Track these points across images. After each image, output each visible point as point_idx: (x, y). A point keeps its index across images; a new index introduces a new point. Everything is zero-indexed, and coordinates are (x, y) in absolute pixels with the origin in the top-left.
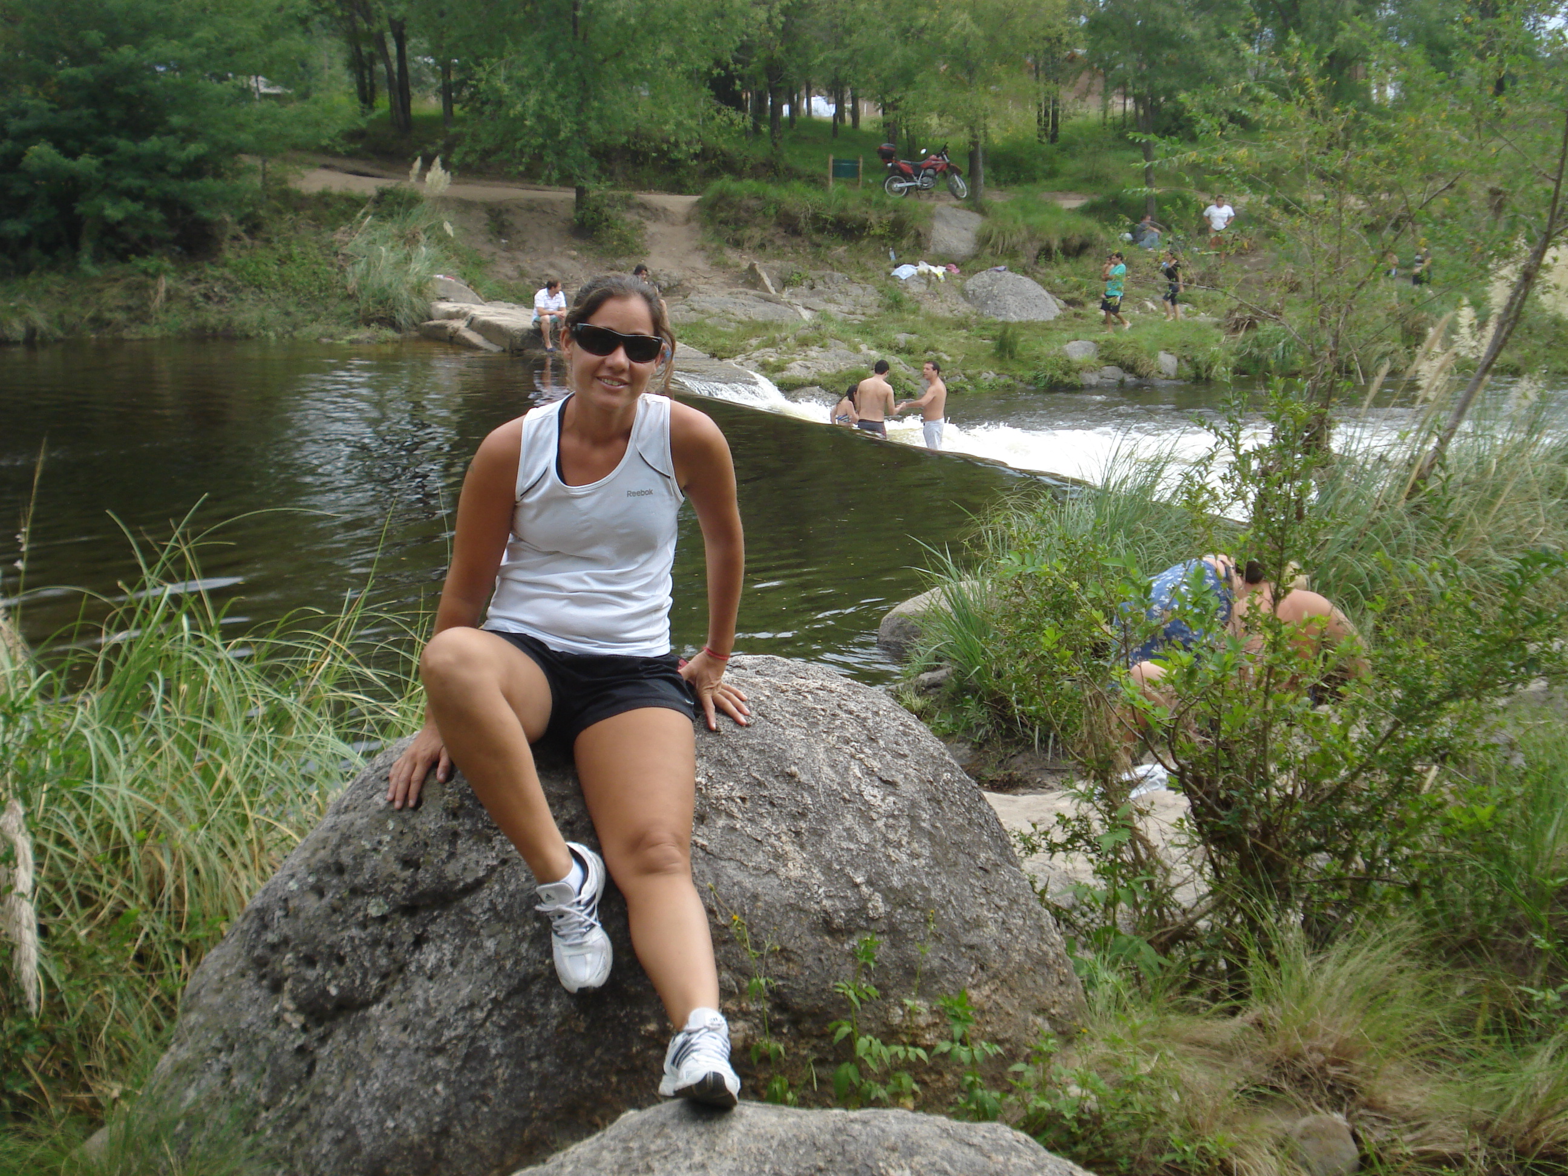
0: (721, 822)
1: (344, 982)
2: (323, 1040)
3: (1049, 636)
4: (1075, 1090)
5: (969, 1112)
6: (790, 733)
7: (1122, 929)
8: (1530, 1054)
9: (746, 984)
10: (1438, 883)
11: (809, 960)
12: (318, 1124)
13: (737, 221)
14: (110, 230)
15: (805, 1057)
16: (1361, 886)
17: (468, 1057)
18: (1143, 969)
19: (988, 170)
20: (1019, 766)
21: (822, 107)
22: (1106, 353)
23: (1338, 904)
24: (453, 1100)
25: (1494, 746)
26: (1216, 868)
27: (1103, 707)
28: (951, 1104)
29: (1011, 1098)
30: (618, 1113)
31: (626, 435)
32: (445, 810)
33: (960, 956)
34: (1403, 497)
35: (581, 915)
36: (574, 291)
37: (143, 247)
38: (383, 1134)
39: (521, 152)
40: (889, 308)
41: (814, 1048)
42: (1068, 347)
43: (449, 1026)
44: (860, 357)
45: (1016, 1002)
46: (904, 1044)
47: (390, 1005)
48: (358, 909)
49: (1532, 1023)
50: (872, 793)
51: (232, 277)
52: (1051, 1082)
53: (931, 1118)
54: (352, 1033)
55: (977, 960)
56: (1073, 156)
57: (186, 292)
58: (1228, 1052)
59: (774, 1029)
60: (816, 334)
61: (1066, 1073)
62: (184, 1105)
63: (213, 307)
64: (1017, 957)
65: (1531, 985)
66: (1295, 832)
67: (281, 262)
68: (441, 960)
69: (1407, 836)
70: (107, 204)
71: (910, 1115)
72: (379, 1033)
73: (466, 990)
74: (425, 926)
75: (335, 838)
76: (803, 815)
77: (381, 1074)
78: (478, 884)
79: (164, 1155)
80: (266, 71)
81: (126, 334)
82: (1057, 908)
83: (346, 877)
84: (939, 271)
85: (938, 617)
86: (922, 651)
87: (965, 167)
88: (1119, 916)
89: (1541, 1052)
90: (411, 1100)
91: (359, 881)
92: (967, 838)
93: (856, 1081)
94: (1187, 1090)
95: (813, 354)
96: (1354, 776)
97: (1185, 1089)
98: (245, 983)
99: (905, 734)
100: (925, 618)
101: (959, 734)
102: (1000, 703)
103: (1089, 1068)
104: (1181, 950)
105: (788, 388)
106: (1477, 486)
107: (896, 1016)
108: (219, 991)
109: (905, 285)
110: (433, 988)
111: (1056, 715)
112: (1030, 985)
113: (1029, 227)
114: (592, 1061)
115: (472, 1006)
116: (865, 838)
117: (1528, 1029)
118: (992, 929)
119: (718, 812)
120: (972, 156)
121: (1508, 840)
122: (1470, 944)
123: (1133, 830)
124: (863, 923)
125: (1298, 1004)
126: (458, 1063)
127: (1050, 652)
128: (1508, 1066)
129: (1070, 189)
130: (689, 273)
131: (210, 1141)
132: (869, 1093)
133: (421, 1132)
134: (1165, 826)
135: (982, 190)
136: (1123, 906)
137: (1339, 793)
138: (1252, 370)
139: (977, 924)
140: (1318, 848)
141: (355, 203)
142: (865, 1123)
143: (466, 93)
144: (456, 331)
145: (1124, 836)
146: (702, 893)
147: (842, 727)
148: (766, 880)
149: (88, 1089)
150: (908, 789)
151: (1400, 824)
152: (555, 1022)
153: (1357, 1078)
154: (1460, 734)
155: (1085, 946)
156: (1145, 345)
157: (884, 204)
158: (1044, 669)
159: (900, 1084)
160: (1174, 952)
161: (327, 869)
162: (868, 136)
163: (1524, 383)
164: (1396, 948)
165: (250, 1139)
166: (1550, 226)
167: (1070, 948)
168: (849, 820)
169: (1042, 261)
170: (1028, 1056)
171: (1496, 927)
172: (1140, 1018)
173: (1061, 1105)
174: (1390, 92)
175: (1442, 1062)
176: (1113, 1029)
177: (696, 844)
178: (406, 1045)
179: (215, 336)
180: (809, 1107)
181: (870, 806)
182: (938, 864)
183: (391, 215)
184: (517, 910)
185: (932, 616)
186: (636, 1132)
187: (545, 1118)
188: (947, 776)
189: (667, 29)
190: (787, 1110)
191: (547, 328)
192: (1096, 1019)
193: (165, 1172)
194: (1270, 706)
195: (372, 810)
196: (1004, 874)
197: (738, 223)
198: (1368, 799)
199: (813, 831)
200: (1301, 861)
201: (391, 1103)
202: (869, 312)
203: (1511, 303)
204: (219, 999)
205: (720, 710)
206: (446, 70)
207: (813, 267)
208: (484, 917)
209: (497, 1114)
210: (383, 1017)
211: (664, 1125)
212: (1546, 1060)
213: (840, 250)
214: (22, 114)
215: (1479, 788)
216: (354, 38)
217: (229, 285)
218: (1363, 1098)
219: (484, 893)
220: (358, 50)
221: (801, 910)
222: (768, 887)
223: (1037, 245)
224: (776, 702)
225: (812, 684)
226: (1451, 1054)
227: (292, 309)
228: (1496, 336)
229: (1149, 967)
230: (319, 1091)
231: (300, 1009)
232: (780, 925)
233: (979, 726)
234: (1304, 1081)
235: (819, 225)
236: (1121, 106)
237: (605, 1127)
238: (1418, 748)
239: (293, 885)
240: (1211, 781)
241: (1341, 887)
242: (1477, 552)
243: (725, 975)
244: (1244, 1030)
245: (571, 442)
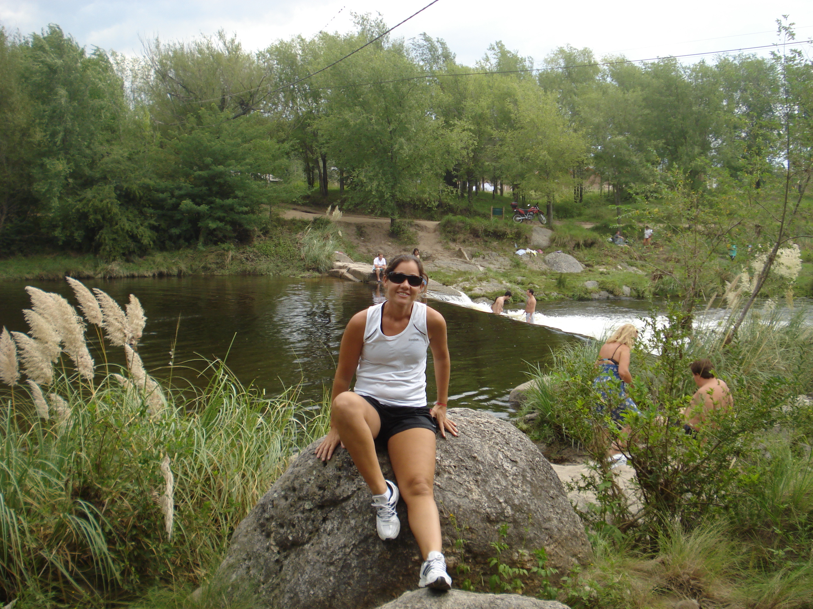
0: (446, 476)
1: (295, 534)
2: (286, 557)
3: (579, 403)
4: (587, 588)
5: (544, 596)
6: (474, 440)
7: (607, 522)
8: (772, 577)
9: (455, 542)
10: (736, 506)
11: (481, 533)
12: (283, 591)
13: (454, 232)
14: (211, 232)
15: (478, 572)
16: (704, 507)
17: (343, 567)
18: (616, 539)
19: (554, 213)
20: (566, 453)
21: (489, 187)
22: (602, 286)
23: (695, 514)
24: (337, 584)
25: (759, 450)
26: (646, 498)
27: (601, 432)
28: (537, 592)
29: (562, 591)
30: (402, 592)
31: (409, 317)
32: (336, 467)
33: (542, 533)
34: (721, 347)
35: (390, 509)
36: (389, 258)
37: (224, 239)
38: (309, 596)
39: (370, 204)
40: (515, 266)
41: (482, 568)
42: (586, 283)
43: (336, 554)
44: (503, 286)
45: (564, 552)
46: (518, 568)
47: (312, 545)
48: (301, 506)
49: (773, 563)
50: (507, 465)
51: (257, 251)
52: (578, 585)
53: (529, 598)
54: (298, 555)
55: (549, 534)
56: (588, 207)
57: (239, 257)
58: (650, 574)
59: (466, 560)
60: (485, 276)
61: (584, 581)
62: (231, 581)
63: (249, 263)
64: (565, 533)
65: (773, 548)
66: (678, 484)
67: (276, 246)
68: (333, 527)
69: (723, 486)
70: (210, 222)
71: (521, 597)
72: (308, 556)
73: (343, 540)
74: (327, 514)
75: (292, 477)
76: (479, 474)
77: (308, 572)
78: (349, 497)
79: (223, 600)
80: (273, 172)
81: (215, 273)
82: (581, 513)
83: (297, 493)
84: (534, 252)
85: (534, 393)
86: (526, 407)
87: (545, 211)
88: (606, 517)
89: (777, 576)
90: (320, 583)
91: (301, 494)
92: (546, 484)
93: (498, 582)
94: (634, 589)
95: (484, 284)
96: (703, 462)
97: (633, 589)
98: (256, 533)
99: (521, 441)
100: (528, 392)
101: (542, 440)
102: (558, 428)
103: (593, 579)
104: (632, 532)
105: (474, 298)
106: (751, 343)
107: (516, 556)
108: (246, 536)
109: (521, 257)
110: (330, 539)
111: (582, 435)
112: (570, 545)
113: (570, 235)
114: (392, 570)
115: (345, 546)
116: (504, 483)
117: (771, 566)
118: (555, 522)
119: (445, 471)
120: (548, 207)
121: (765, 488)
122: (749, 531)
123: (613, 482)
124: (503, 518)
125: (679, 554)
126: (339, 569)
127: (580, 409)
128: (763, 581)
129: (587, 221)
130: (435, 252)
131: (241, 596)
132: (504, 587)
133: (324, 596)
134: (625, 480)
135: (552, 220)
136: (608, 513)
137: (697, 469)
138: (660, 294)
139: (549, 519)
140: (687, 491)
141: (305, 223)
142: (502, 600)
143: (349, 181)
144: (343, 273)
145: (609, 485)
146: (438, 504)
147: (495, 438)
148: (464, 499)
149: (193, 572)
150: (522, 464)
151: (721, 481)
152: (378, 554)
153: (702, 585)
154: (745, 445)
155: (592, 529)
156: (618, 283)
157: (513, 226)
158: (577, 415)
159: (516, 584)
160: (628, 532)
161: (289, 489)
162: (508, 199)
163: (769, 302)
164: (718, 532)
165: (256, 595)
166: (779, 240)
167: (586, 529)
168: (498, 476)
169: (576, 249)
170: (569, 574)
171: (759, 525)
172: (614, 559)
173: (582, 594)
174: (714, 186)
175: (737, 579)
176: (603, 564)
177: (435, 484)
178: (319, 561)
179: (249, 274)
180: (480, 592)
181: (506, 471)
182: (533, 495)
183: (319, 228)
184: (364, 509)
185: (531, 391)
186: (410, 600)
187: (373, 592)
188: (538, 459)
189: (427, 157)
190: (471, 593)
191: (378, 273)
192: (597, 560)
193: (223, 607)
194: (669, 432)
195: (307, 466)
196: (560, 499)
197: (455, 233)
198: (708, 471)
199: (483, 480)
200: (680, 496)
201: (312, 584)
202: (506, 268)
203: (764, 270)
204: (245, 539)
205: (447, 430)
206: (342, 173)
207: (484, 250)
208: (350, 511)
209: (354, 590)
210: (310, 549)
211: (421, 598)
212: (779, 579)
213: (495, 243)
214: (180, 189)
215: (753, 467)
216: (307, 160)
217: (256, 255)
218: (705, 594)
219: (351, 501)
220: (308, 164)
221: (478, 512)
222: (464, 503)
223: (574, 243)
224: (469, 427)
225: (484, 420)
226: (740, 575)
227: (279, 264)
228: (758, 284)
229: (618, 538)
230: (284, 577)
231: (277, 545)
232: (469, 518)
233: (549, 437)
234: (681, 586)
235: (487, 233)
236: (607, 188)
237: (397, 598)
238: (728, 451)
239: (276, 495)
240: (645, 463)
241: (697, 507)
242: (752, 370)
243: (446, 538)
244: (657, 565)
245: (386, 319)
